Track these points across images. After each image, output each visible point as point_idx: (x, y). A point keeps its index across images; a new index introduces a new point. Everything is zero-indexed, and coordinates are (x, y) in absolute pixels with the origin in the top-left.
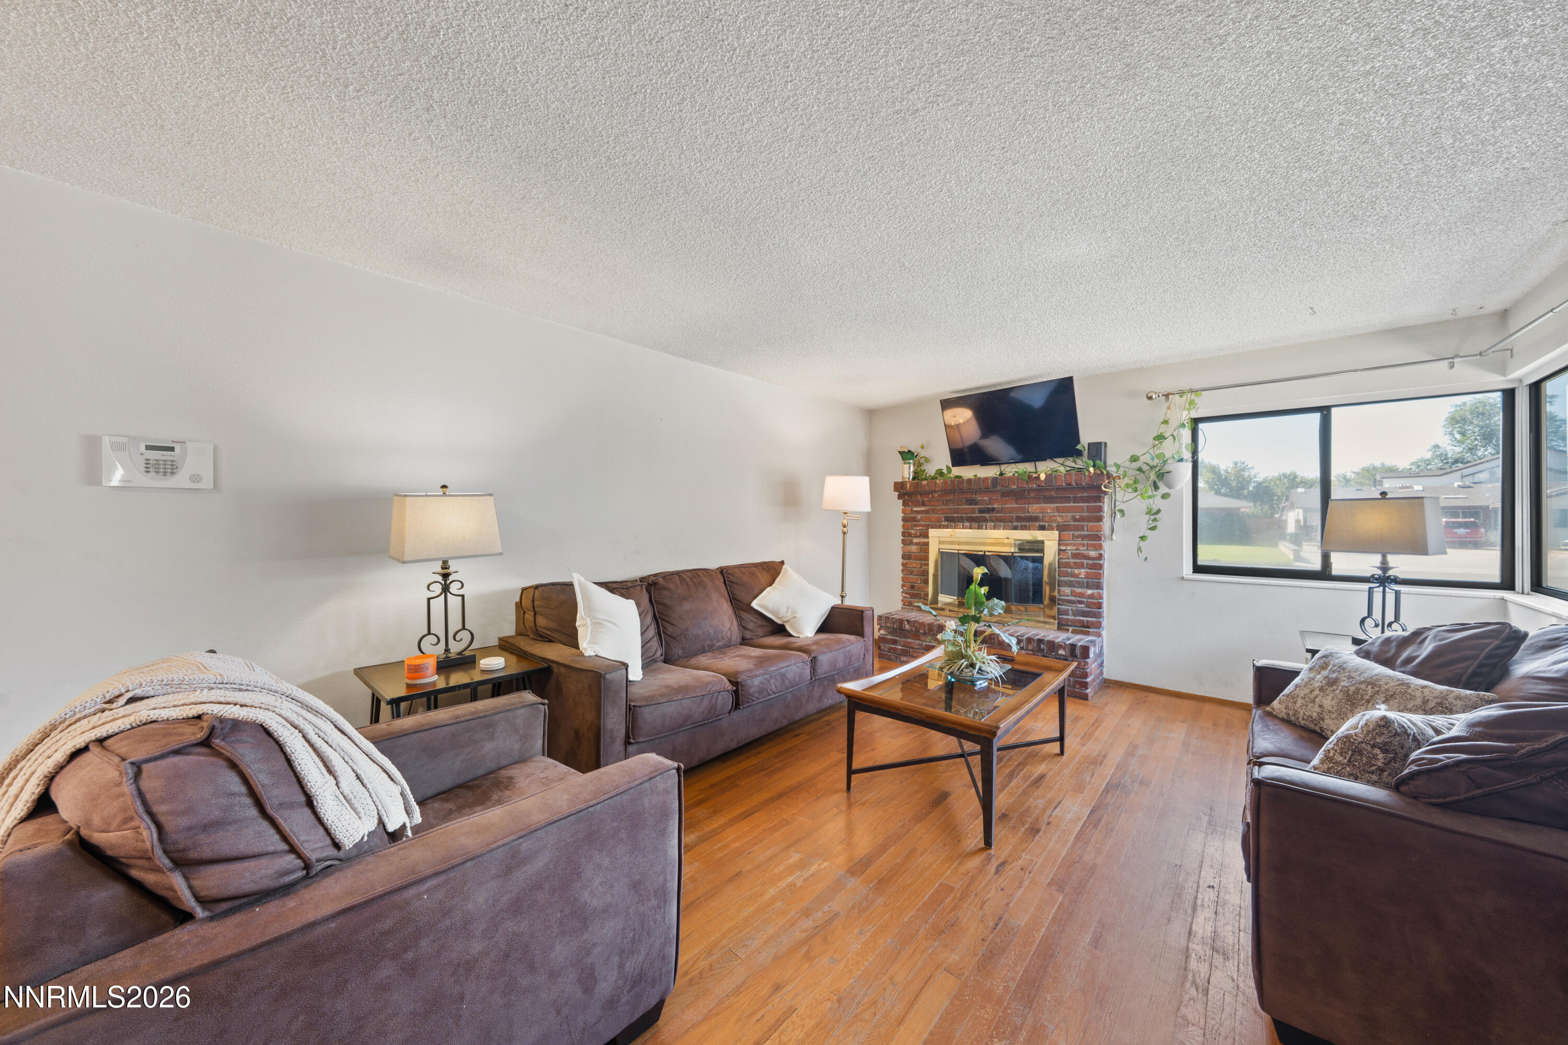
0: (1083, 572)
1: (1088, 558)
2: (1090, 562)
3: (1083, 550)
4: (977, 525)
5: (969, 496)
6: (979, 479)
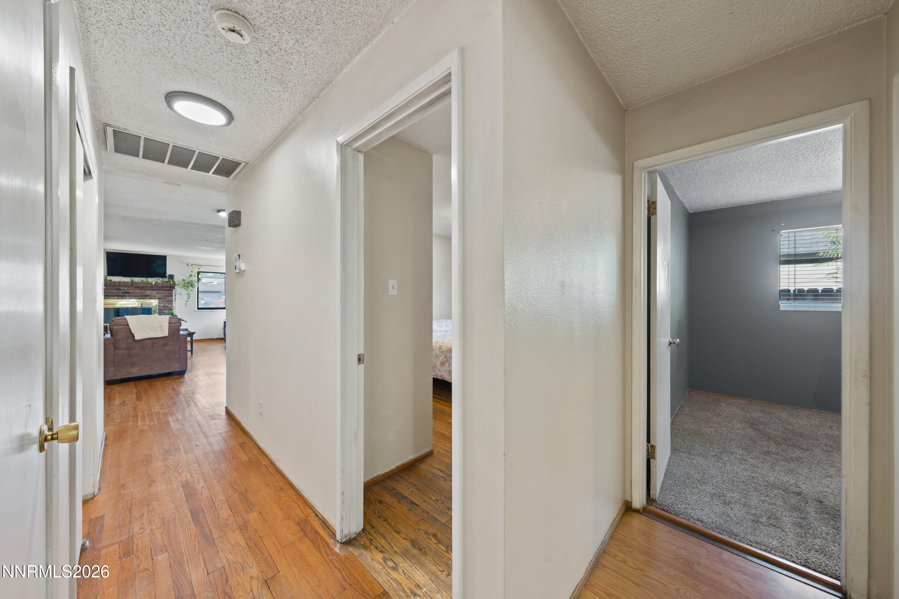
1: (168, 307)
2: (169, 308)
3: (166, 305)
4: (121, 298)
5: (116, 287)
6: (125, 282)
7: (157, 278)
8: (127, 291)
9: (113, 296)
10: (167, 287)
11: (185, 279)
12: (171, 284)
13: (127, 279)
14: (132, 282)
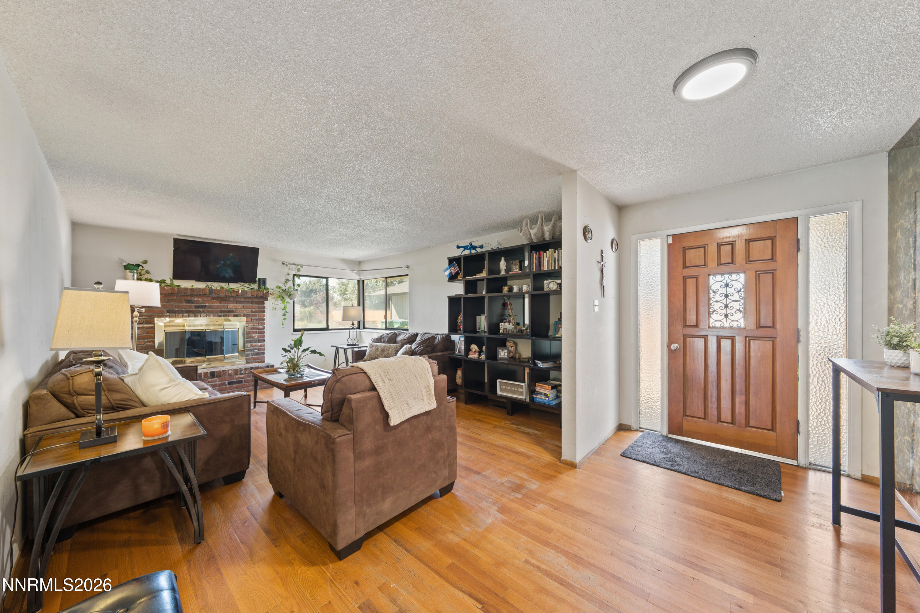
0: (256, 336)
1: (259, 329)
2: (259, 331)
3: (256, 326)
4: (193, 315)
5: (186, 298)
6: (200, 289)
7: (242, 284)
8: (203, 304)
9: (182, 312)
10: (257, 297)
11: (280, 285)
12: (263, 293)
13: (201, 285)
14: (211, 291)
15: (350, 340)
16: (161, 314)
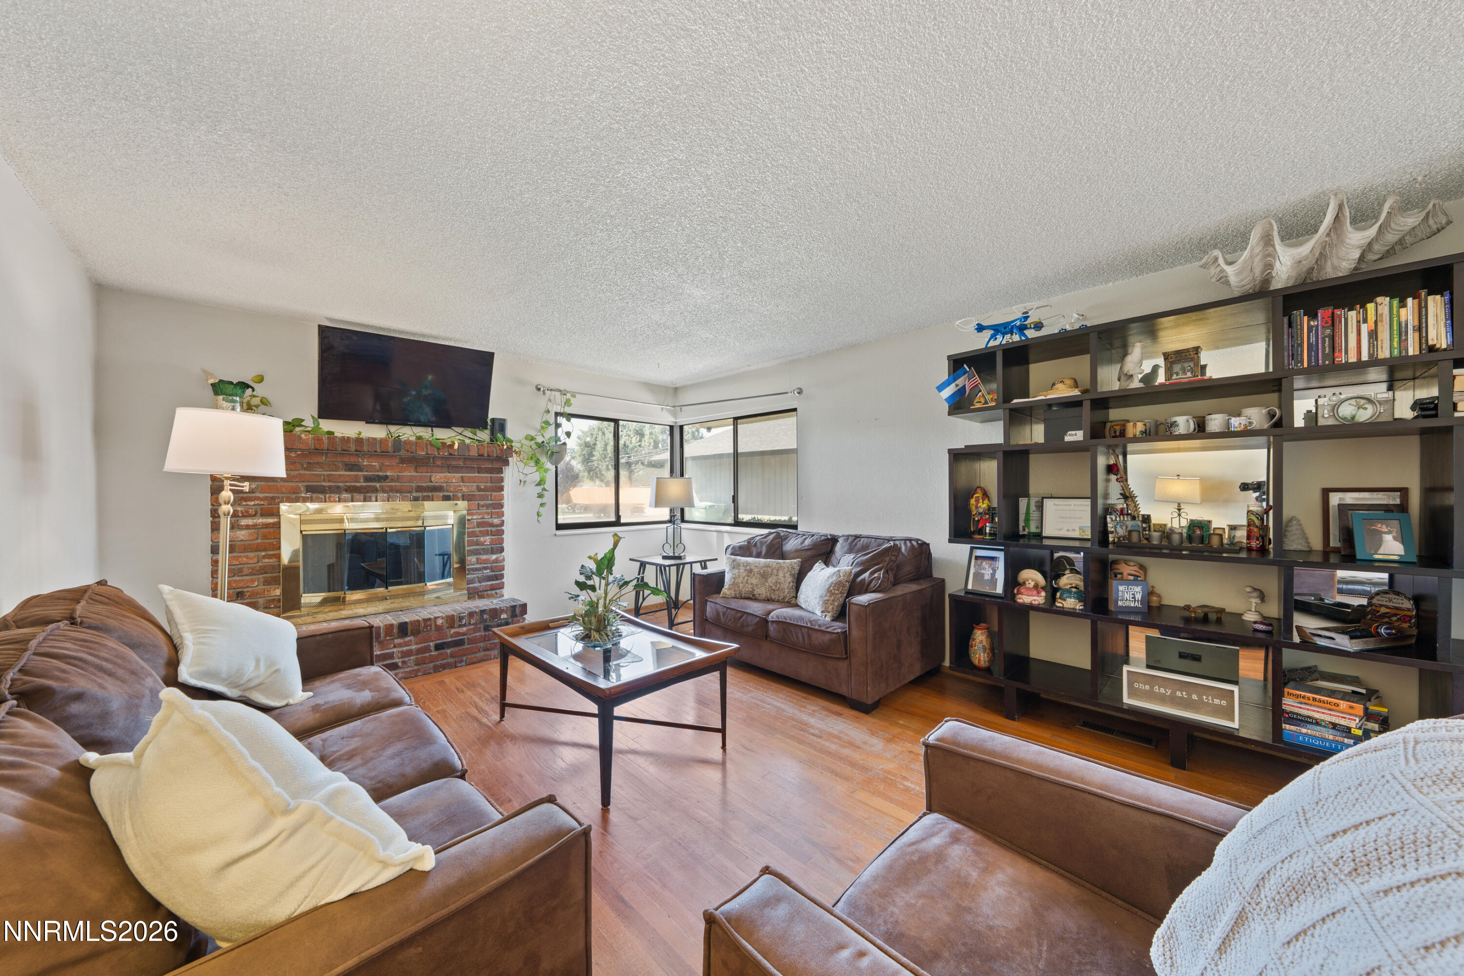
0: (487, 539)
1: (492, 525)
2: (494, 529)
3: (488, 518)
4: (362, 496)
5: (346, 459)
6: (375, 439)
7: (460, 430)
8: (380, 474)
9: (337, 490)
10: (489, 459)
11: (533, 434)
12: (502, 450)
13: (376, 432)
14: (398, 443)
15: (667, 547)
16: (294, 496)
